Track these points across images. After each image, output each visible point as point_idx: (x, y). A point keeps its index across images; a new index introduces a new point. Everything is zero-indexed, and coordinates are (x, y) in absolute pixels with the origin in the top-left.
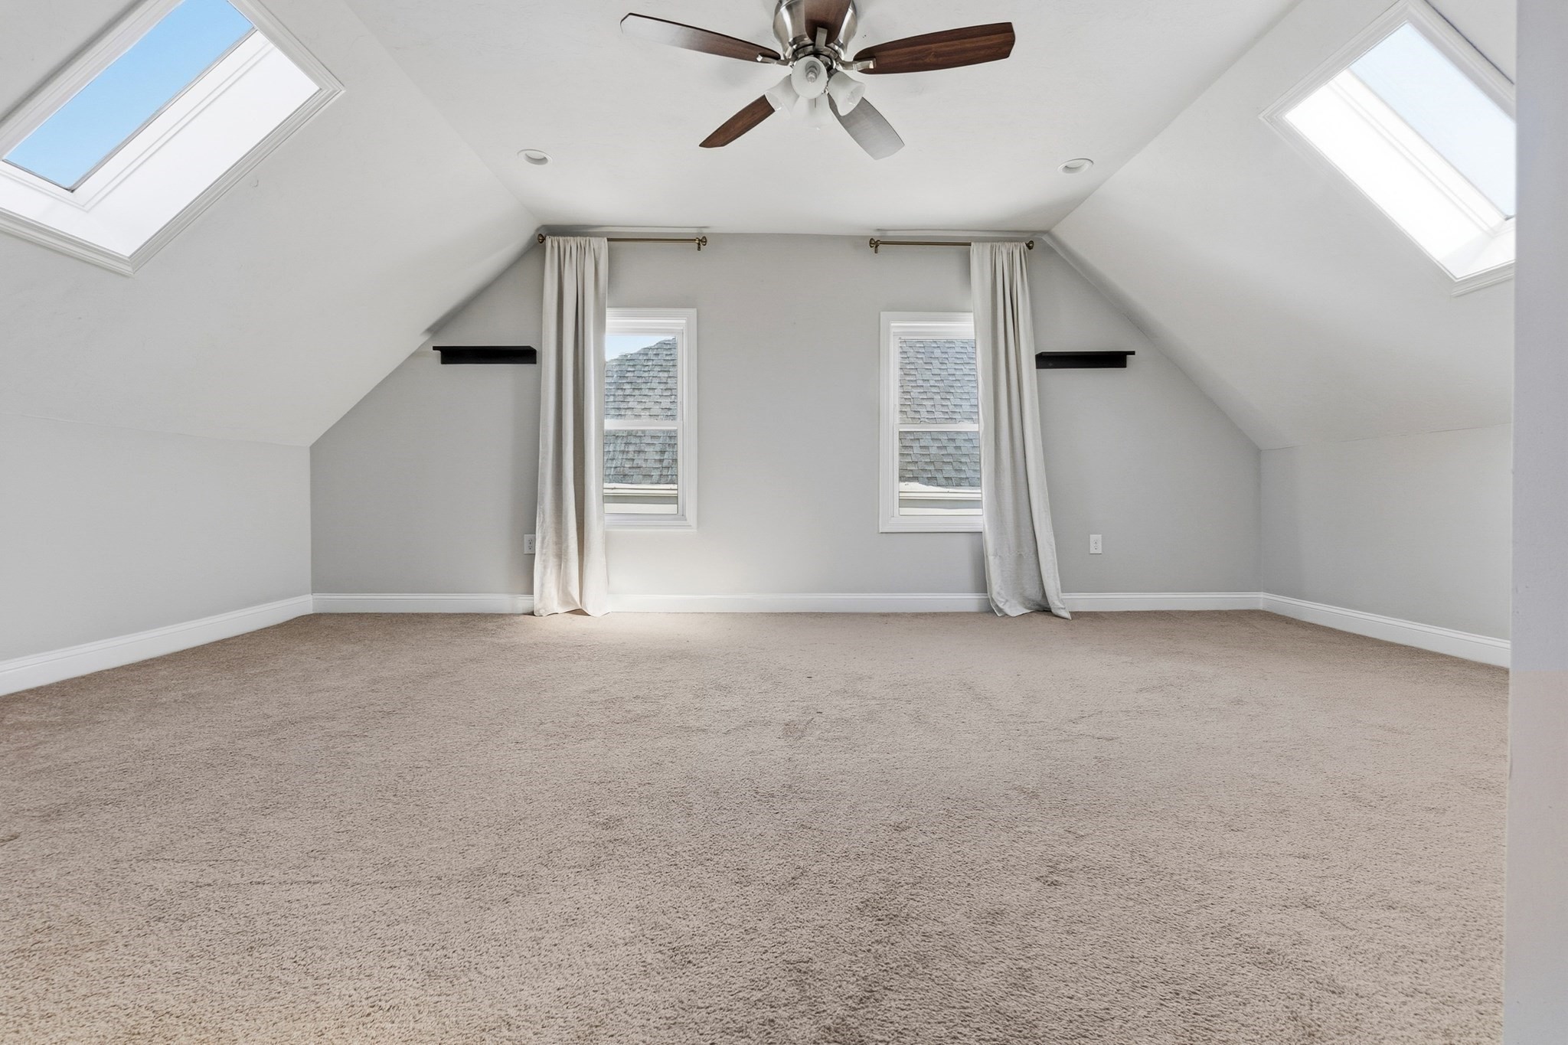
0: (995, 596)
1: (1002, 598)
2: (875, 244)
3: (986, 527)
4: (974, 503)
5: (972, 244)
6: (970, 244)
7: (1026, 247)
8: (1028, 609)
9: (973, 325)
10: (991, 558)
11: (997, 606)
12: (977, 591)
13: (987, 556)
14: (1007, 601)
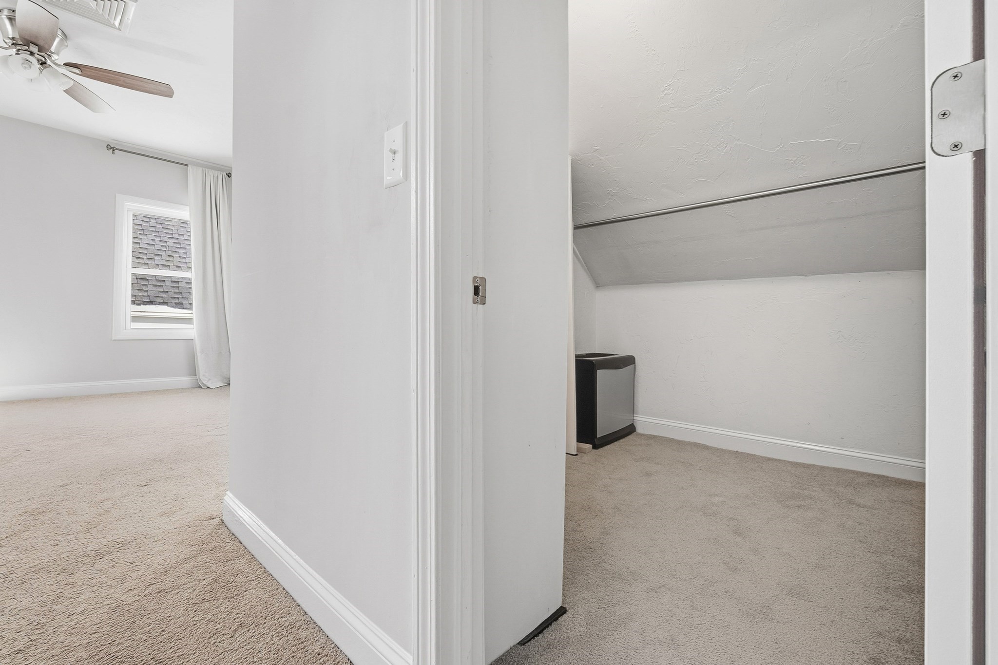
0: (201, 377)
1: (206, 377)
2: (112, 148)
3: (196, 336)
4: (189, 321)
5: (189, 166)
6: (187, 165)
7: (226, 176)
8: (224, 383)
9: (189, 214)
10: (199, 354)
11: (203, 383)
12: (191, 375)
13: (196, 354)
14: (210, 379)
